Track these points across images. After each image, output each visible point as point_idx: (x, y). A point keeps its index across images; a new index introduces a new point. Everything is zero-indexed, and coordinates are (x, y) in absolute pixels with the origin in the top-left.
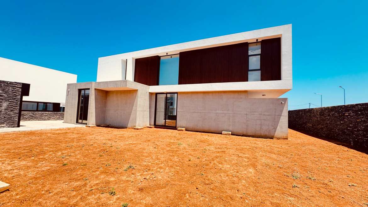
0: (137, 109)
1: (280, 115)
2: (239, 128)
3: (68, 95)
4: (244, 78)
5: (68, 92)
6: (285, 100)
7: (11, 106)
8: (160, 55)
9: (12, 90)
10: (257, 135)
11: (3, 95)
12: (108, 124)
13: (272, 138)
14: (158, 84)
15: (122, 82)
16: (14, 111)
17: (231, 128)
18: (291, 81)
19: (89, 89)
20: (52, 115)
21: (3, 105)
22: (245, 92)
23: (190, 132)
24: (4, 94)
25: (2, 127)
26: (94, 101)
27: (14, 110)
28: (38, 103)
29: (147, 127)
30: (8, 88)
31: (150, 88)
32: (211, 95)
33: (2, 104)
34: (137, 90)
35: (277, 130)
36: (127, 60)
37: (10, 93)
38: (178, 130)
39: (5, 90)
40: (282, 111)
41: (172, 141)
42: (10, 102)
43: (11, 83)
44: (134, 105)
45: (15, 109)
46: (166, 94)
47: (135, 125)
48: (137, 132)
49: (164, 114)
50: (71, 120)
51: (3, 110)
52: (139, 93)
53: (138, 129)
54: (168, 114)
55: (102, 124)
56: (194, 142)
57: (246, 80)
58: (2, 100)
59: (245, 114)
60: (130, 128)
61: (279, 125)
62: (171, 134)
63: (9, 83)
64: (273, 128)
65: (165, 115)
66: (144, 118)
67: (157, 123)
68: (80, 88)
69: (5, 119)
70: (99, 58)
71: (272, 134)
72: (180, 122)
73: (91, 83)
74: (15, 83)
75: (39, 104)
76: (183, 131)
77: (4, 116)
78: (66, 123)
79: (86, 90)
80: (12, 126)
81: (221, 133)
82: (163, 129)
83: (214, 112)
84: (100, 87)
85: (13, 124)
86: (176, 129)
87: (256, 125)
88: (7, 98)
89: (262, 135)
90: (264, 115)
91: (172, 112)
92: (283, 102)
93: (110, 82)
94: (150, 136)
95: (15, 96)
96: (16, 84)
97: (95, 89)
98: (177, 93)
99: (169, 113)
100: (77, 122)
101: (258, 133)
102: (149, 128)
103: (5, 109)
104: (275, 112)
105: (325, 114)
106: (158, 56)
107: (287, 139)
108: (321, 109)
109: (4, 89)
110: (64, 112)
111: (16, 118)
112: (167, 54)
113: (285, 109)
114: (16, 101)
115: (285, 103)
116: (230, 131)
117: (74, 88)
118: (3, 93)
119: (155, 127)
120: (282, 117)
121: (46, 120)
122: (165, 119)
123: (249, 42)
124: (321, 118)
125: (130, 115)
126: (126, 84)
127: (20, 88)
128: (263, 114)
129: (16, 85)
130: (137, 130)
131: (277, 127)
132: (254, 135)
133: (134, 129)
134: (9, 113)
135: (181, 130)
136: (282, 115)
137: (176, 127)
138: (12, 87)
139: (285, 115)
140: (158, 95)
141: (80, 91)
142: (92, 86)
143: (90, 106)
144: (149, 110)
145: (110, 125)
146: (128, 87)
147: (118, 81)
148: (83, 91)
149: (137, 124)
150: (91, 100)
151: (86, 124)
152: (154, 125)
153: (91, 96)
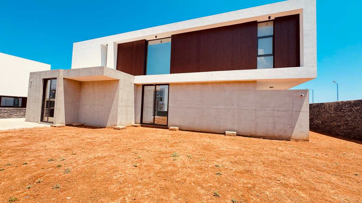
0: (118, 103)
1: (299, 111)
2: (245, 128)
3: (30, 87)
4: (253, 65)
5: (31, 83)
6: (306, 91)
8: (147, 39)
10: (269, 136)
12: (82, 123)
13: (288, 139)
14: (145, 74)
17: (235, 128)
18: (316, 69)
19: (56, 78)
20: (14, 112)
22: (254, 82)
23: (185, 132)
26: (63, 94)
29: (132, 126)
31: (135, 78)
32: (210, 86)
34: (118, 80)
35: (295, 130)
36: (107, 45)
38: (170, 130)
40: (301, 106)
41: (163, 149)
44: (115, 99)
46: (155, 86)
47: (116, 124)
48: (117, 134)
49: (152, 109)
50: (34, 118)
52: (121, 84)
53: (119, 129)
54: (157, 109)
55: (74, 123)
56: (194, 149)
57: (255, 67)
59: (254, 110)
60: (109, 128)
61: (297, 122)
62: (161, 136)
64: (289, 126)
65: (154, 110)
66: (127, 115)
67: (144, 121)
68: (45, 78)
70: (74, 43)
71: (289, 135)
72: (172, 119)
76: (176, 130)
78: (28, 121)
79: (52, 80)
81: (224, 134)
82: (152, 128)
83: (214, 107)
84: (69, 76)
86: (168, 128)
87: (268, 123)
89: (276, 135)
90: (278, 111)
91: (161, 108)
92: (303, 95)
93: (82, 69)
94: (132, 140)
97: (64, 79)
98: (168, 84)
99: (159, 109)
100: (42, 120)
101: (271, 133)
102: (134, 127)
104: (292, 107)
105: (343, 110)
106: (145, 40)
107: (308, 141)
108: (338, 103)
110: (26, 107)
112: (156, 37)
113: (305, 103)
115: (305, 96)
116: (234, 131)
117: (39, 77)
119: (142, 126)
120: (301, 114)
121: (6, 118)
122: (154, 115)
123: (259, 20)
124: (337, 115)
125: (110, 111)
126: (103, 71)
128: (276, 109)
130: (117, 130)
131: (295, 126)
132: (265, 135)
133: (115, 129)
135: (173, 130)
136: (301, 111)
137: (167, 126)
139: (306, 110)
140: (145, 87)
141: (45, 81)
142: (60, 74)
143: (57, 100)
144: (134, 106)
145: (85, 123)
146: (106, 75)
147: (92, 68)
148: (49, 82)
149: (118, 123)
150: (59, 93)
151: (52, 123)
152: (141, 124)
153: (58, 88)
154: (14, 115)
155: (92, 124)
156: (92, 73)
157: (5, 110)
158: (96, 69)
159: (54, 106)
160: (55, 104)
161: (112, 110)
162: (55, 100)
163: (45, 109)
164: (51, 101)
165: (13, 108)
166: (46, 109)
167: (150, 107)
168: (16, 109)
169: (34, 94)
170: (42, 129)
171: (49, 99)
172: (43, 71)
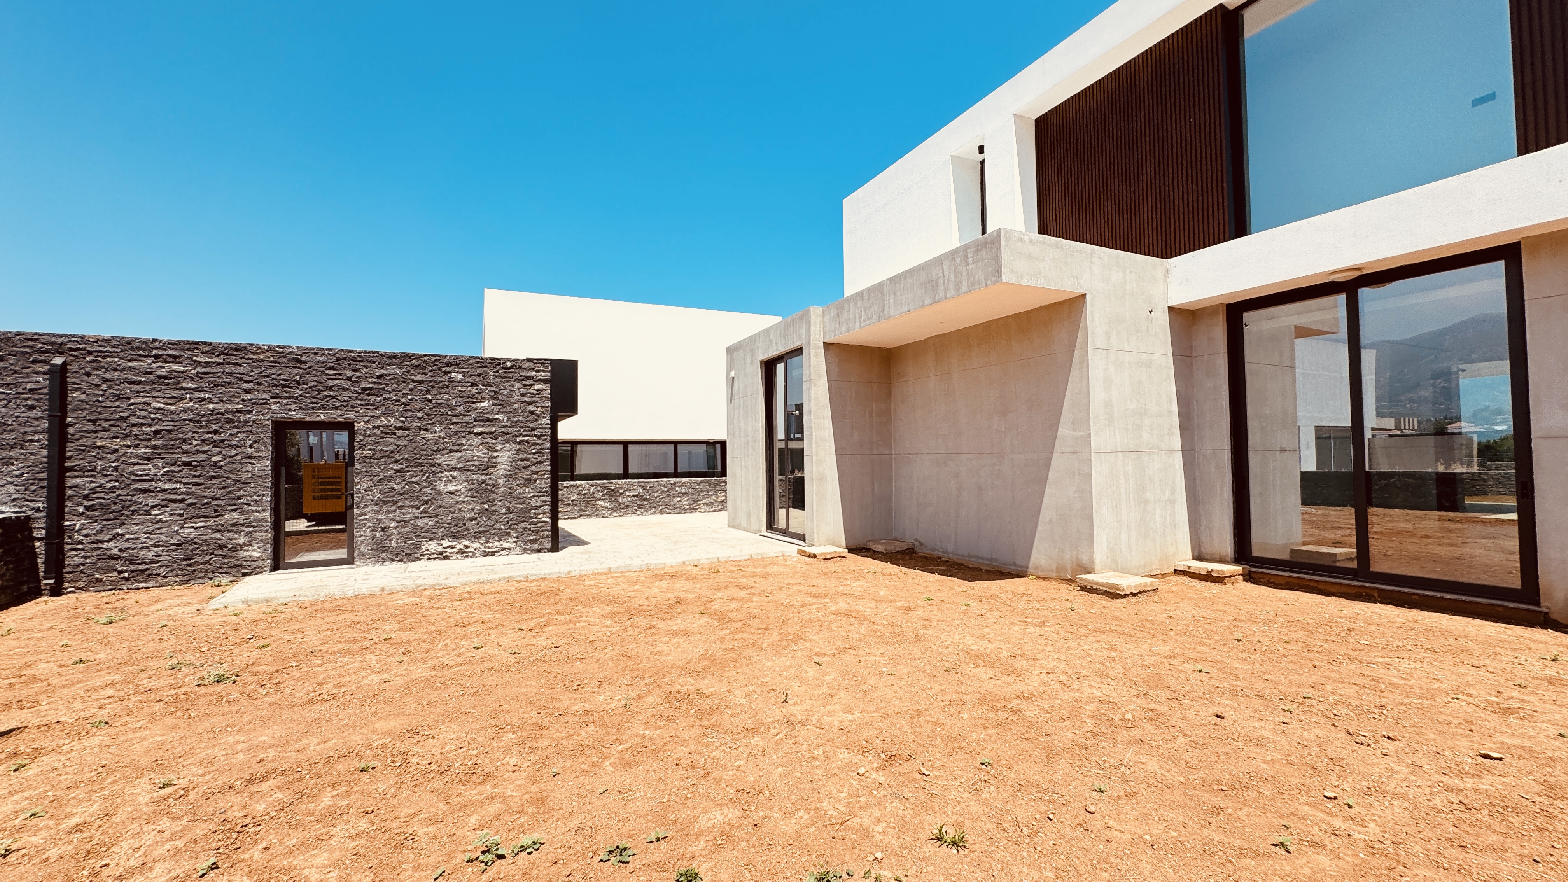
0: (1089, 437)
3: (731, 399)
5: (731, 384)
7: (522, 460)
9: (523, 395)
11: (497, 416)
15: (966, 256)
16: (535, 480)
19: (798, 351)
21: (499, 460)
24: (499, 412)
25: (504, 552)
26: (827, 412)
27: (535, 476)
28: (626, 444)
29: (1176, 572)
30: (507, 385)
31: (1177, 274)
33: (496, 454)
34: (1078, 302)
36: (981, 149)
37: (516, 406)
39: (500, 397)
42: (519, 443)
43: (517, 364)
44: (1066, 415)
45: (537, 473)
47: (1084, 559)
50: (749, 516)
51: (501, 481)
52: (1096, 319)
53: (1114, 596)
55: (876, 541)
58: (496, 439)
60: (1046, 579)
63: (509, 364)
66: (1146, 502)
68: (766, 357)
69: (511, 516)
73: (805, 317)
74: (528, 364)
75: (631, 447)
77: (507, 504)
78: (734, 527)
79: (789, 361)
80: (536, 546)
84: (844, 327)
85: (536, 540)
88: (510, 430)
93: (891, 280)
95: (532, 417)
96: (530, 365)
97: (827, 345)
98: (1503, 250)
100: (770, 525)
103: (506, 476)
109: (495, 392)
110: (725, 476)
111: (544, 513)
114: (539, 438)
117: (748, 360)
118: (496, 408)
119: (1249, 578)
121: (685, 511)
126: (997, 259)
127: (545, 381)
129: (533, 369)
133: (1084, 589)
134: (519, 490)
138: (518, 381)
141: (769, 367)
142: (812, 328)
143: (811, 444)
144: (1178, 446)
145: (921, 544)
146: (1013, 280)
147: (938, 261)
148: (780, 367)
149: (1100, 556)
150: (813, 409)
151: (803, 538)
152: (1237, 561)
153: (809, 389)
154: (704, 501)
155: (950, 548)
156: (941, 288)
157: (683, 485)
158: (958, 260)
159: (801, 468)
160: (805, 458)
161: (1052, 476)
162: (806, 445)
163: (777, 477)
164: (792, 450)
165: (700, 479)
166: (780, 480)
167: (1283, 450)
168: (708, 481)
169: (742, 424)
170: (772, 564)
171: (786, 444)
172: (759, 333)
